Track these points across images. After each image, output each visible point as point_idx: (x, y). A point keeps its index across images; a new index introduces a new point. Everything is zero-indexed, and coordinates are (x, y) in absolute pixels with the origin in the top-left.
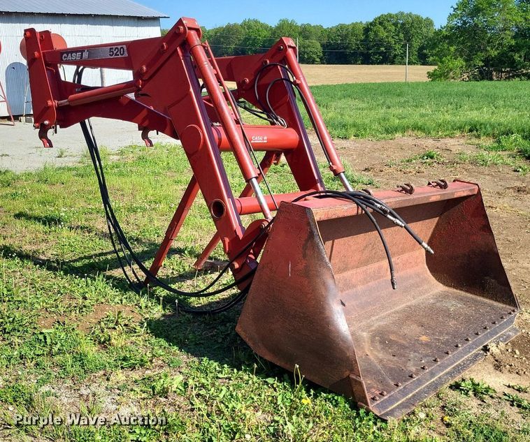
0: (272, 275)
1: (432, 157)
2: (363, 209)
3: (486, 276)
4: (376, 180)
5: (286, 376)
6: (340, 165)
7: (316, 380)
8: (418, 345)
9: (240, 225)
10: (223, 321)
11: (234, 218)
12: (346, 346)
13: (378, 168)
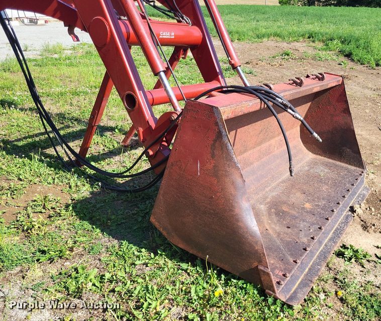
0: (182, 173)
1: (288, 55)
2: (265, 103)
3: (343, 147)
4: (254, 70)
5: (198, 262)
6: (236, 60)
7: (226, 267)
8: (305, 214)
9: (153, 115)
10: (143, 198)
11: (146, 109)
12: (254, 240)
13: (255, 62)
